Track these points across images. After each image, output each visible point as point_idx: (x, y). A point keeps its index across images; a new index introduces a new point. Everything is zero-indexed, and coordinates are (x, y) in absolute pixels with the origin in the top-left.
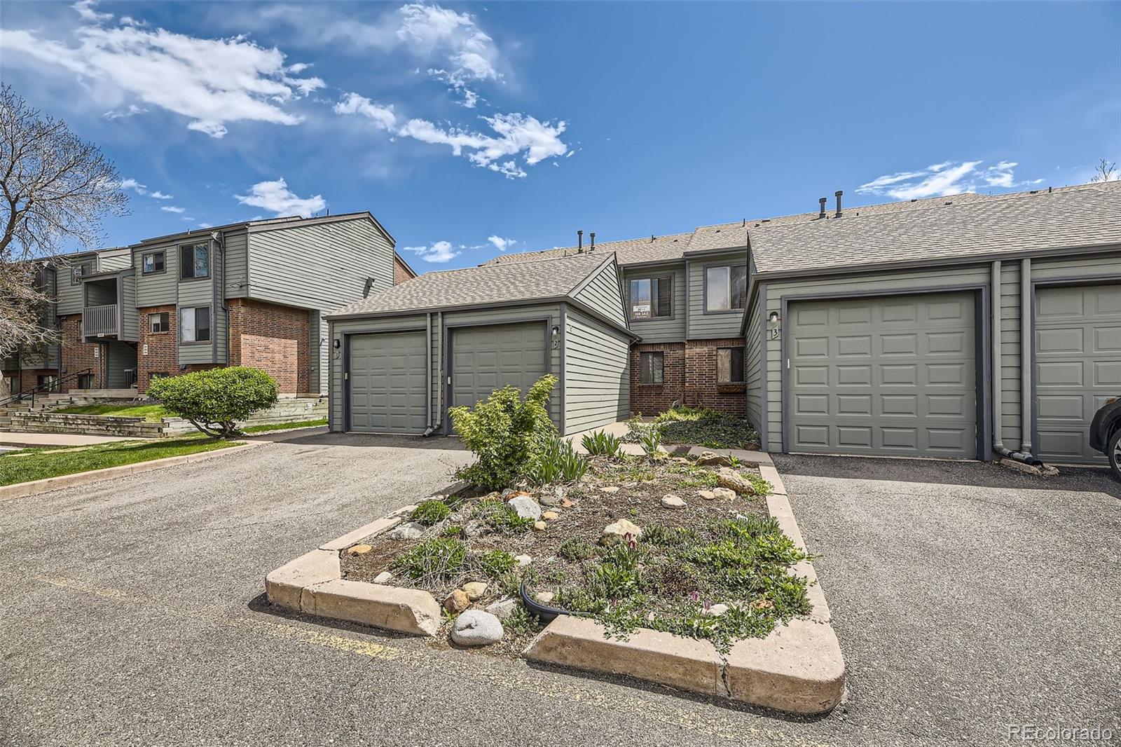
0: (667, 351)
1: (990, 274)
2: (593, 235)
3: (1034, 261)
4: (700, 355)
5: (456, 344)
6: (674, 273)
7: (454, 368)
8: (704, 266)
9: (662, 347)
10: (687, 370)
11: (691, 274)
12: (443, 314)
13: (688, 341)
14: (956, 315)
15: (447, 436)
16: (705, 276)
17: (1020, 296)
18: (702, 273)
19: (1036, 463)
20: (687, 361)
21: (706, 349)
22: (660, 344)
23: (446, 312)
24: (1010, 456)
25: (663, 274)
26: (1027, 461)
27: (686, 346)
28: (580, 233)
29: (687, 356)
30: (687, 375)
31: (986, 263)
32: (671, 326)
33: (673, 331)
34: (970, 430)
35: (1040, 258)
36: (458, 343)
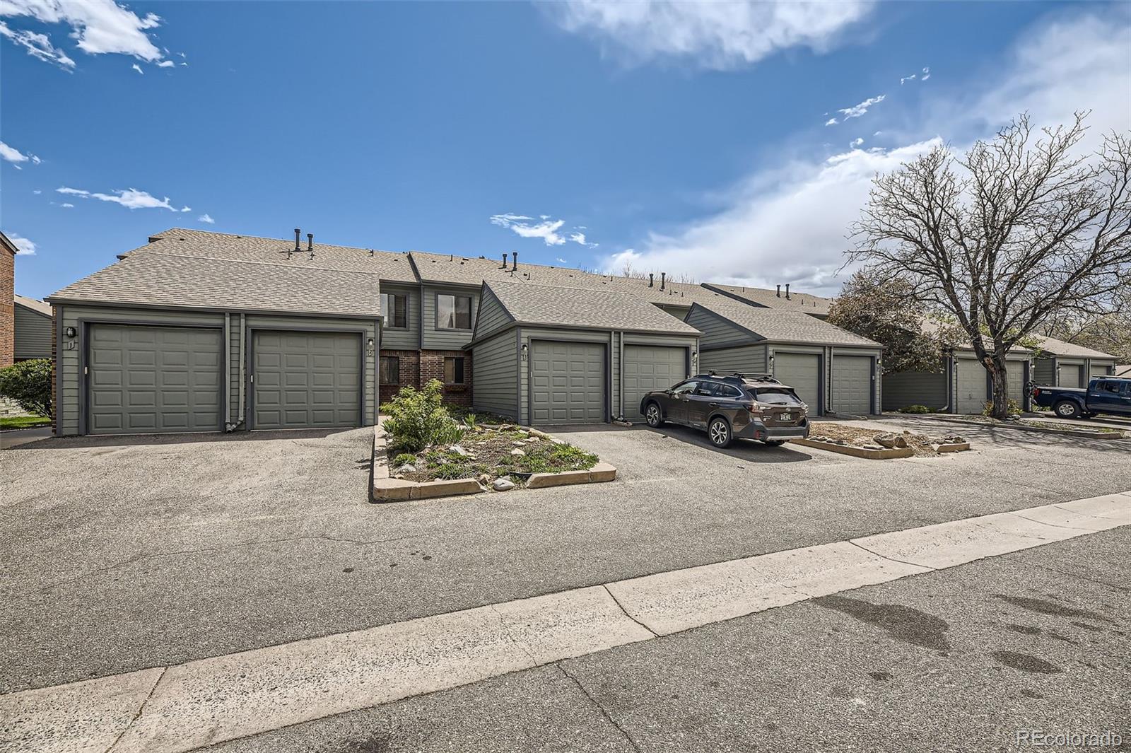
0: (402, 357)
1: (611, 337)
2: (310, 236)
3: (624, 333)
4: (432, 362)
5: (259, 344)
6: (409, 293)
7: (256, 366)
8: (435, 292)
9: (398, 353)
10: (421, 373)
11: (426, 297)
12: (246, 315)
13: (422, 350)
14: (597, 354)
15: (249, 431)
16: (436, 300)
17: (620, 348)
18: (433, 298)
19: (626, 421)
20: (422, 366)
21: (436, 357)
22: (396, 351)
23: (249, 314)
24: (617, 420)
25: (400, 293)
26: (622, 421)
27: (421, 354)
28: (297, 231)
29: (421, 362)
30: (421, 377)
31: (608, 331)
32: (406, 336)
33: (409, 340)
34: (603, 409)
35: (628, 332)
36: (261, 344)
